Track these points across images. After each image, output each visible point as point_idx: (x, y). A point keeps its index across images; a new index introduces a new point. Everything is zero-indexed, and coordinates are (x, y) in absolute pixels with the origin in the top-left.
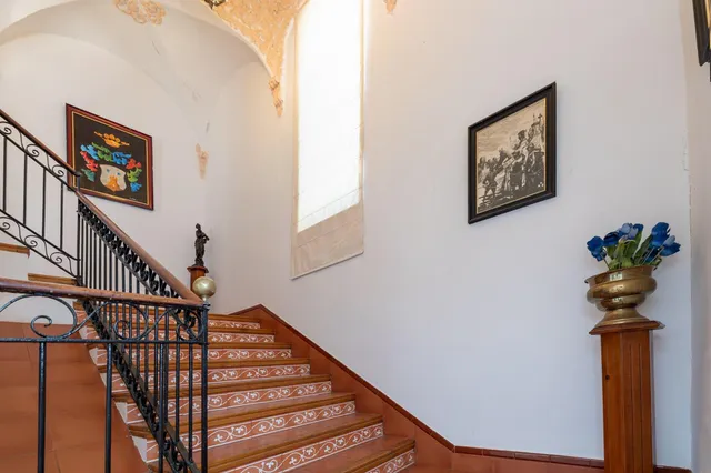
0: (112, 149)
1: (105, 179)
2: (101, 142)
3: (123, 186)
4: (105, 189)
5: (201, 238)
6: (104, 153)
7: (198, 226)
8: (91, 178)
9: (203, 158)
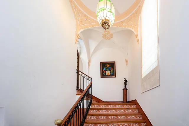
0: (108, 67)
1: (107, 74)
2: (106, 67)
3: (110, 74)
4: (107, 76)
5: (126, 81)
6: (106, 68)
7: (125, 79)
8: (104, 74)
9: (127, 62)
